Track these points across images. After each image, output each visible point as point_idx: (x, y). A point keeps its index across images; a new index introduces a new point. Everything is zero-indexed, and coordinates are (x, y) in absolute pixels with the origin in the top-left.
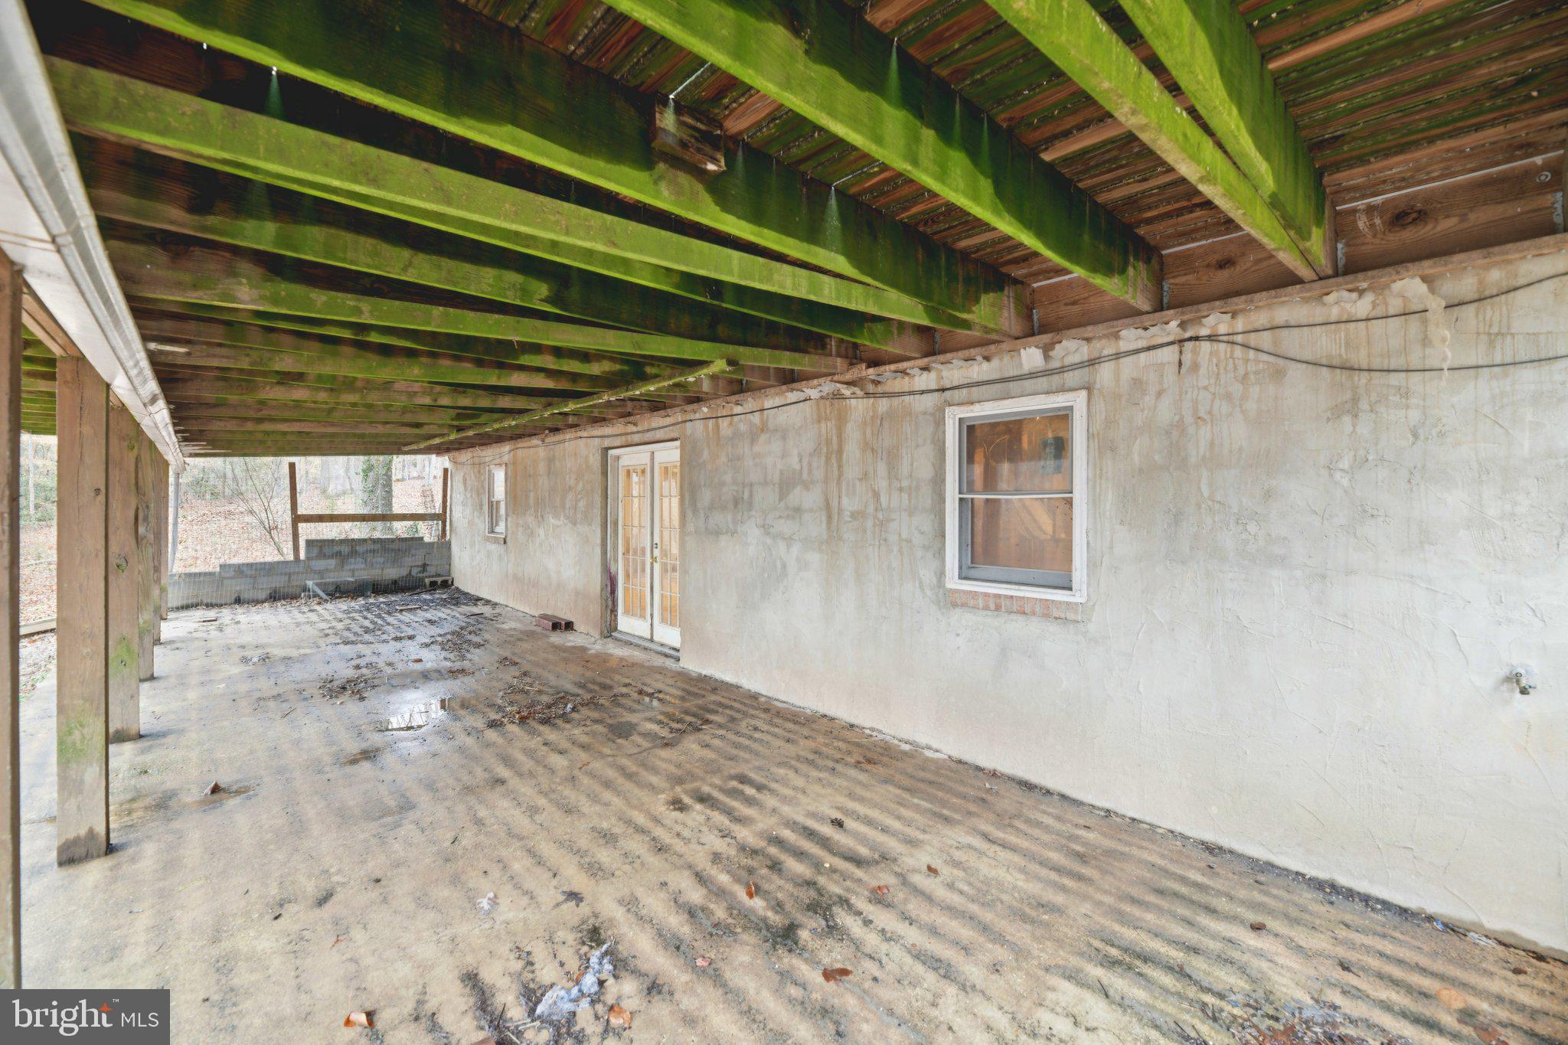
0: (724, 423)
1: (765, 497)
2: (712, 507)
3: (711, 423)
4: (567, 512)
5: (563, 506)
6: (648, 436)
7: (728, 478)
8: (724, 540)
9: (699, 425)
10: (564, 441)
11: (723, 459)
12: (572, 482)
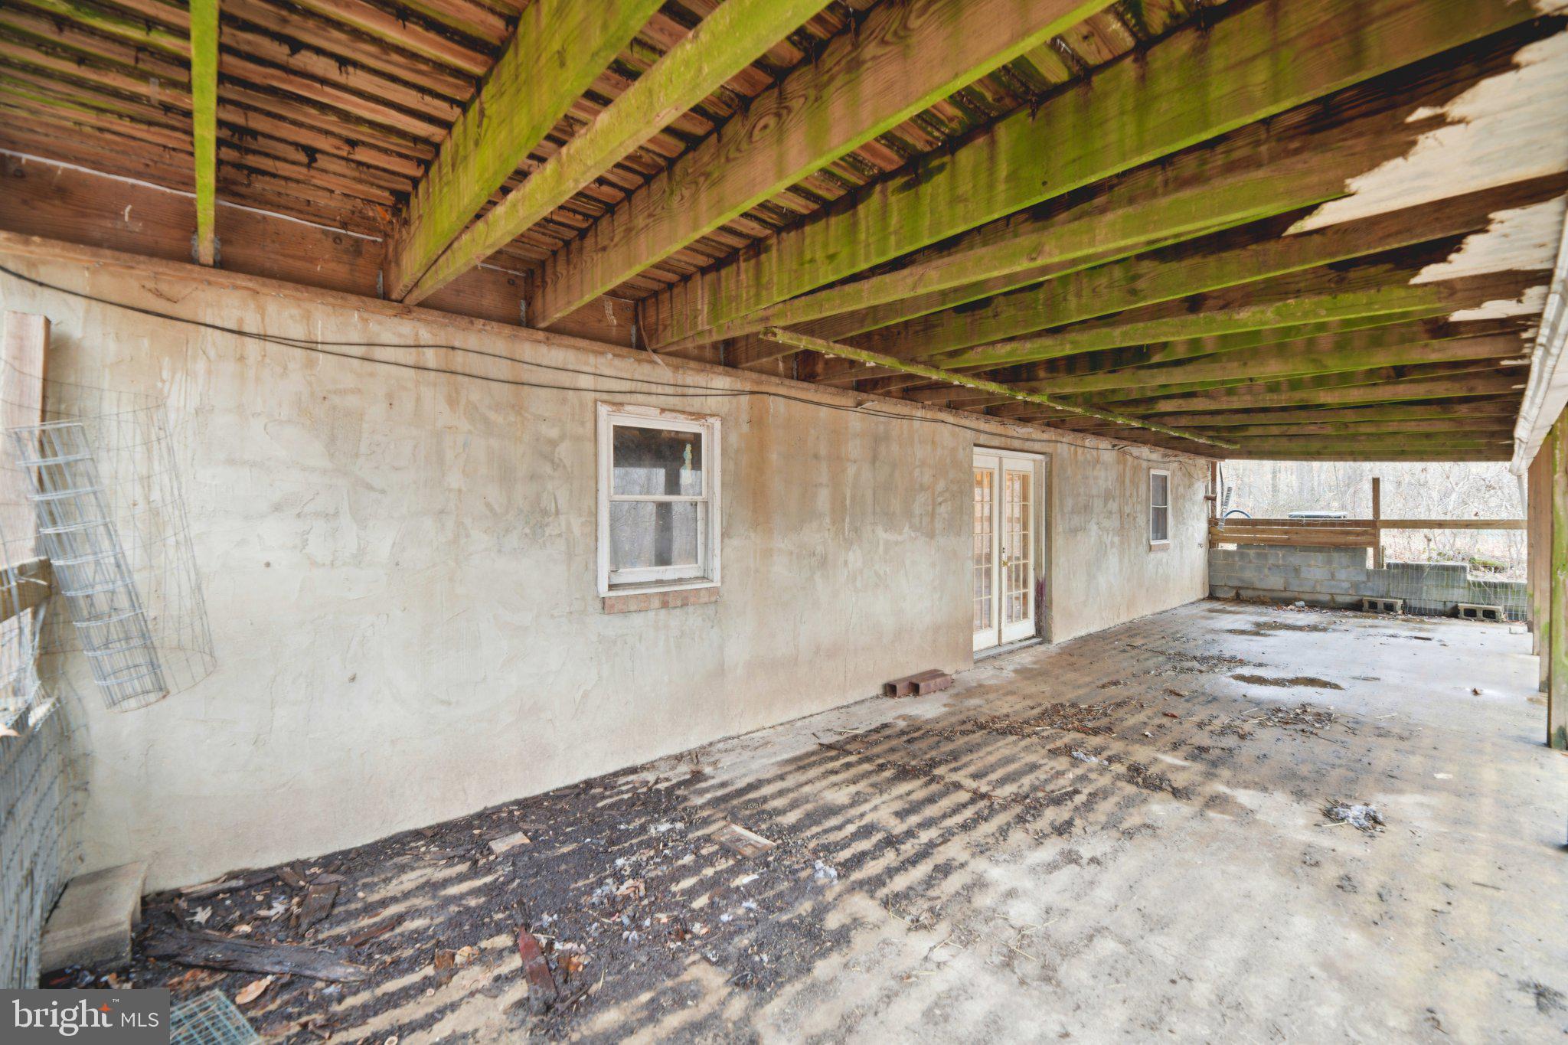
0: (1080, 450)
1: (1098, 504)
2: (1073, 512)
3: (1073, 448)
4: (916, 520)
5: (908, 513)
6: (1028, 445)
7: (1082, 490)
8: (1080, 534)
9: (1065, 446)
10: (911, 418)
11: (1080, 477)
12: (927, 479)
